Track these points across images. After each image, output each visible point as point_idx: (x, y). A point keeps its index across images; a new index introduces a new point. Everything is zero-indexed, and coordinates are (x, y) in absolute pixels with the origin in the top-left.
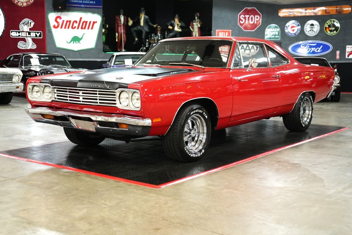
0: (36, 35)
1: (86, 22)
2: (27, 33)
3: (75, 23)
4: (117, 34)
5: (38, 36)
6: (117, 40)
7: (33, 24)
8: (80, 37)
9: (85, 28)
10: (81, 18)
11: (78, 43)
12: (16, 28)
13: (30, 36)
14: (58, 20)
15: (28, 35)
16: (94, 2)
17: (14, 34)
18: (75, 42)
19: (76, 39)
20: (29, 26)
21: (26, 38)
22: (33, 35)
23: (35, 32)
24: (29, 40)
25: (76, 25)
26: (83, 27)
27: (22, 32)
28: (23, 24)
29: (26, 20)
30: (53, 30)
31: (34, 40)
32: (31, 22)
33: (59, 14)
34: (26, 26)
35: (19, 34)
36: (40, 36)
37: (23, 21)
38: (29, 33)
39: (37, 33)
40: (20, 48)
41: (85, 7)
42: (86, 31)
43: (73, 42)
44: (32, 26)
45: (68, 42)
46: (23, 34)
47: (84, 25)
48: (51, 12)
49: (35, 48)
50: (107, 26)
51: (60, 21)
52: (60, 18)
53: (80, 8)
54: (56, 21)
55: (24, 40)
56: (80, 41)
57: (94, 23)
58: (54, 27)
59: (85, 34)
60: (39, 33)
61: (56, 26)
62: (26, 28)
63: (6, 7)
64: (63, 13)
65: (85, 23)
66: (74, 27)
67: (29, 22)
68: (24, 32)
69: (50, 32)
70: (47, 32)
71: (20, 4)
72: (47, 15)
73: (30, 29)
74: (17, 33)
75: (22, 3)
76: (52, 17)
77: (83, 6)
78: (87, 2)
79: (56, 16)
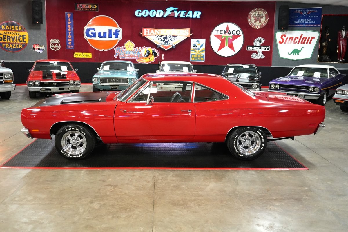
0: (265, 48)
1: (306, 38)
2: (259, 47)
3: (296, 39)
4: (338, 47)
5: (267, 49)
6: (337, 51)
7: (263, 41)
8: (299, 50)
9: (304, 43)
10: (302, 35)
11: (297, 54)
12: (252, 44)
13: (261, 49)
14: (283, 37)
15: (259, 49)
16: (314, 22)
17: (249, 48)
18: (295, 54)
19: (296, 52)
20: (261, 42)
21: (257, 51)
22: (263, 48)
23: (265, 47)
24: (260, 52)
25: (297, 40)
26: (303, 42)
27: (255, 47)
28: (257, 41)
29: (259, 38)
30: (279, 44)
31: (263, 52)
32: (262, 39)
33: (284, 33)
34: (258, 42)
35: (253, 48)
36: (268, 49)
37: (257, 39)
38: (260, 48)
39: (266, 48)
40: (253, 58)
41: (306, 26)
42: (305, 45)
43: (293, 53)
44: (263, 42)
45: (290, 53)
46: (255, 48)
47: (303, 40)
48: (279, 31)
49: (264, 58)
50: (330, 40)
51: (285, 38)
52: (285, 36)
53: (302, 27)
54: (282, 38)
55: (256, 52)
56: (299, 53)
57: (312, 38)
58: (280, 42)
59: (303, 47)
60: (268, 48)
61: (281, 41)
62: (258, 44)
63: (245, 30)
64: (288, 32)
65: (304, 39)
66: (295, 42)
67: (261, 39)
68: (256, 46)
69: (276, 46)
70: (274, 46)
71: (256, 27)
72: (275, 34)
73: (261, 45)
74: (252, 47)
75: (257, 26)
76: (278, 35)
77: (304, 25)
78: (308, 22)
79: (282, 34)
